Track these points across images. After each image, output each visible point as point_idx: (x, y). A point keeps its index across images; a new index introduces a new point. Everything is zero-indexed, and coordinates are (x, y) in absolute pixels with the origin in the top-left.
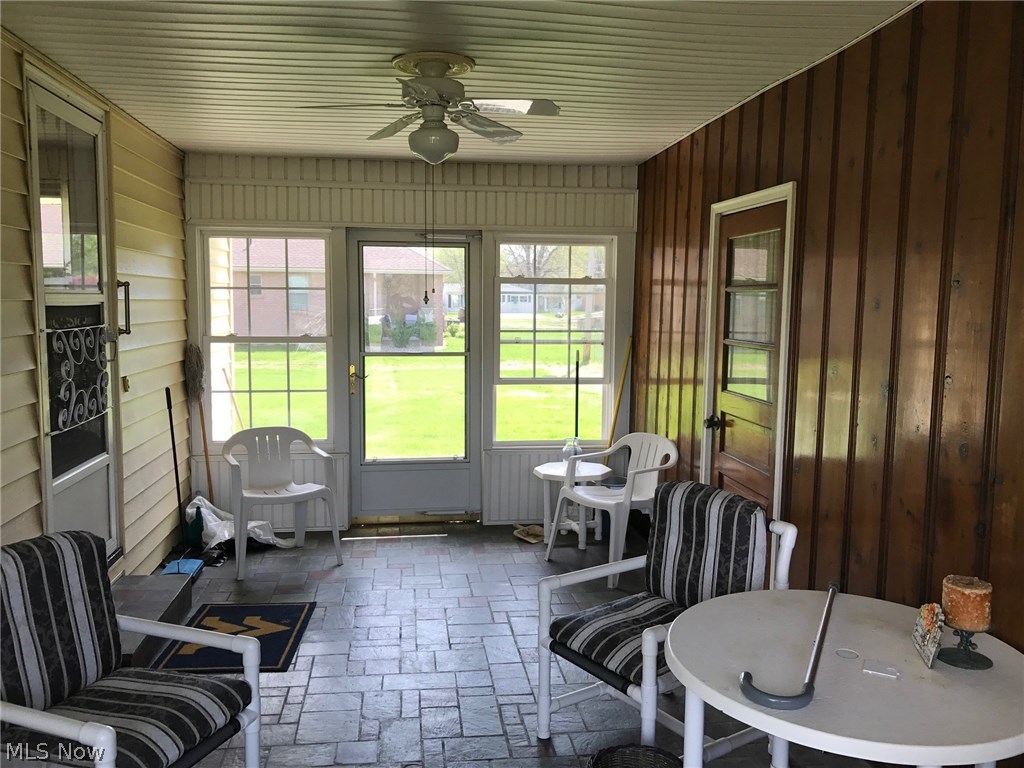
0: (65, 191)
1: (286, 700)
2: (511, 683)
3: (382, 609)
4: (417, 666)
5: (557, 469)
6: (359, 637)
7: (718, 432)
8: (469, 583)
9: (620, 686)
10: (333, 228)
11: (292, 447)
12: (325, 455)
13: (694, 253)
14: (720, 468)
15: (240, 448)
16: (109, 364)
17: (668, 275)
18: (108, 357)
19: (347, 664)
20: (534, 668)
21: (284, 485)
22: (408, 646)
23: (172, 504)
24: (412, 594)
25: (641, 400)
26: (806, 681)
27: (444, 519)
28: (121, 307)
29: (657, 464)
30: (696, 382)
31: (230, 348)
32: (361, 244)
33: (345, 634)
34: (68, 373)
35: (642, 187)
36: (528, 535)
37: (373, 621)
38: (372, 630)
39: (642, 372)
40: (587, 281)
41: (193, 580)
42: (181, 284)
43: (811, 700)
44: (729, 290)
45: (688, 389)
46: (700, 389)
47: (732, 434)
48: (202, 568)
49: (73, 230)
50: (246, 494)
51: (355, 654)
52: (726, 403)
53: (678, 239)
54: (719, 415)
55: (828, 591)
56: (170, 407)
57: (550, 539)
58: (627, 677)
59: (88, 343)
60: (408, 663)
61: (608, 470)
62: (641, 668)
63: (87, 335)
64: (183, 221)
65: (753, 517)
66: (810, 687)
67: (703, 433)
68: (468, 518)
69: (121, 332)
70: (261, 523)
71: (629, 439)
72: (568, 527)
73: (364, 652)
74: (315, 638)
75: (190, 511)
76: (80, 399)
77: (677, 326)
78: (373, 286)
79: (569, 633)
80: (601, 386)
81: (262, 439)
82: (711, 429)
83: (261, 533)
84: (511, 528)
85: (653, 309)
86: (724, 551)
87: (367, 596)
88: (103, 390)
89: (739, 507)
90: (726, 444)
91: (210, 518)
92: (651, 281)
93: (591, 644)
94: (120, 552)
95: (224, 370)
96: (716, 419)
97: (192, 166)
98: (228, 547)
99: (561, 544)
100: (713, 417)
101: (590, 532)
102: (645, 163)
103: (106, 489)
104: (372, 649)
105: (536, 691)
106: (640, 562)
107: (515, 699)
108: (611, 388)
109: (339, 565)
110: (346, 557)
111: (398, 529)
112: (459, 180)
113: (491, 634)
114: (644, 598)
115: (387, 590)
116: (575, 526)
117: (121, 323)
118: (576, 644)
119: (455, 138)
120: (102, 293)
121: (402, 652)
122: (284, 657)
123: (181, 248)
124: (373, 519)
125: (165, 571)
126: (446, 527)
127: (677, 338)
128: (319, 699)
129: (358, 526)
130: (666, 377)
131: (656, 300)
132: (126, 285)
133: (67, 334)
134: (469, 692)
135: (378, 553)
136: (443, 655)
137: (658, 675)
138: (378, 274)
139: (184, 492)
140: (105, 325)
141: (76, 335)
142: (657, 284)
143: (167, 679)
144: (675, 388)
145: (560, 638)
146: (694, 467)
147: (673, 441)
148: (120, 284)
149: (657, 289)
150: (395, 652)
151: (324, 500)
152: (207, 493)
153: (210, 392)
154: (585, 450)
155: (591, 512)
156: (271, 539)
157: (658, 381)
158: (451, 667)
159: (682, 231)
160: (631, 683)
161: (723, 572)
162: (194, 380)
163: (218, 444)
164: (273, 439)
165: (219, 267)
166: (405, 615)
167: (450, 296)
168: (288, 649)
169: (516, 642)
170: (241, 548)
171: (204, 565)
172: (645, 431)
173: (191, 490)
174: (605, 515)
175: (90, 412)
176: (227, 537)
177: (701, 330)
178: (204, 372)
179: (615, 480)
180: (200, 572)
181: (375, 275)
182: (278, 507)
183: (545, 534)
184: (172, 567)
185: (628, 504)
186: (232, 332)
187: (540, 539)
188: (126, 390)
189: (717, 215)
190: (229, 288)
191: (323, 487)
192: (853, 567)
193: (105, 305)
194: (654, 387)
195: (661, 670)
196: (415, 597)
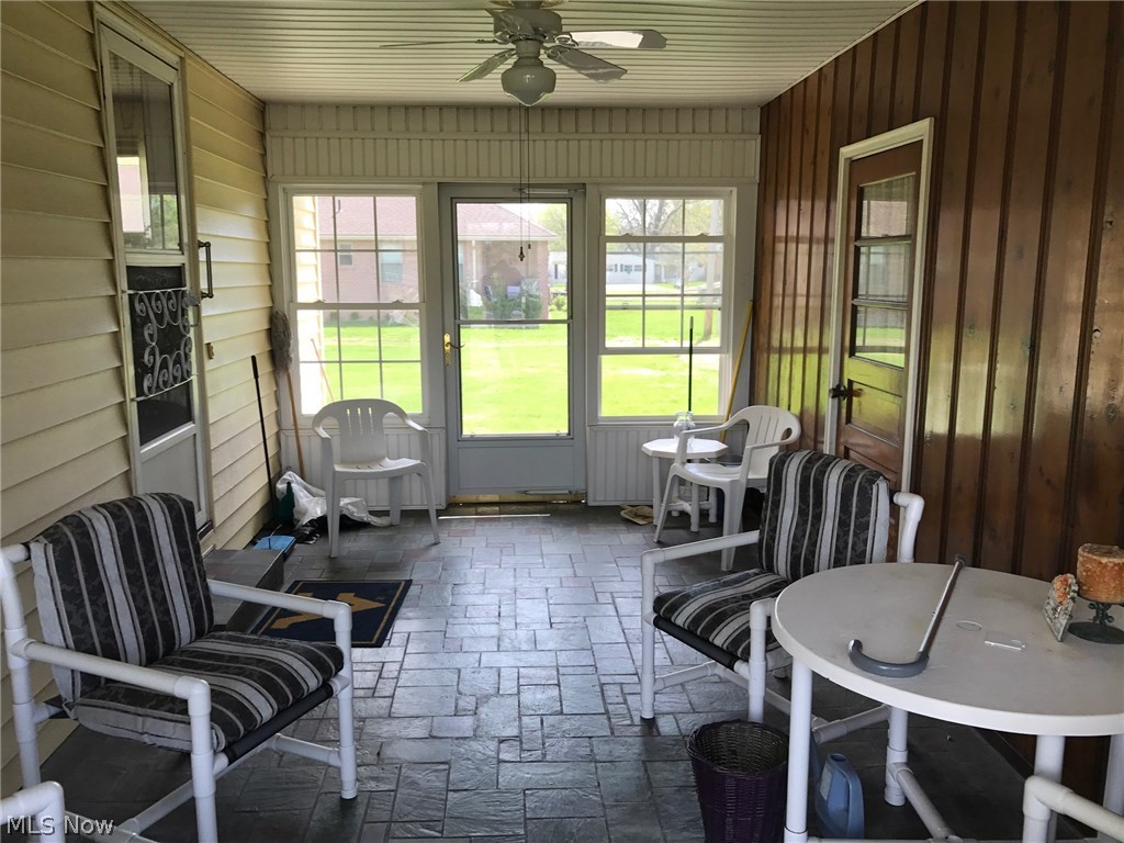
0: (142, 151)
1: (380, 674)
2: (615, 663)
3: (480, 587)
4: (516, 643)
5: (669, 446)
6: (456, 614)
7: (845, 402)
8: (573, 564)
9: (727, 662)
10: (424, 184)
11: (384, 421)
12: (420, 428)
13: (820, 205)
14: (846, 441)
15: (332, 422)
16: (192, 330)
17: (793, 231)
18: (192, 322)
19: (444, 642)
20: (637, 649)
21: (378, 460)
22: (507, 624)
23: (262, 480)
24: (512, 573)
25: (761, 371)
26: (921, 650)
27: (547, 498)
28: (203, 269)
29: (778, 439)
30: (821, 350)
31: (318, 317)
32: (454, 201)
33: (443, 612)
34: (151, 336)
35: (765, 131)
36: (636, 515)
37: (471, 599)
38: (469, 608)
39: (763, 340)
40: (703, 238)
41: (285, 556)
42: (264, 246)
43: (924, 669)
44: (858, 244)
45: (813, 359)
46: (825, 358)
47: (860, 404)
48: (293, 545)
49: (152, 190)
50: (338, 468)
51: (454, 631)
52: (855, 371)
53: (804, 190)
54: (846, 383)
55: (954, 564)
56: (256, 376)
57: (659, 521)
58: (734, 654)
59: (170, 306)
60: (507, 640)
61: (725, 446)
62: (749, 643)
63: (169, 298)
64: (265, 178)
65: (874, 487)
66: (924, 656)
67: (828, 405)
68: (571, 498)
69: (204, 296)
70: (354, 499)
71: (748, 413)
72: (680, 508)
73: (461, 630)
74: (411, 615)
75: (281, 486)
76: (164, 365)
77: (802, 289)
78: (471, 255)
79: (674, 608)
80: (717, 356)
81: (354, 412)
82: (836, 400)
83: (355, 510)
84: (617, 509)
85: (776, 267)
86: (843, 524)
87: (465, 575)
88: (187, 356)
89: (861, 476)
90: (853, 415)
91: (301, 494)
92: (774, 237)
93: (697, 619)
94: (210, 525)
95: (312, 340)
96: (842, 389)
97: (273, 117)
98: (320, 525)
99: (670, 525)
100: (839, 386)
101: (704, 514)
102: (769, 104)
103: (193, 459)
104: (469, 626)
105: (639, 671)
106: (752, 537)
107: (619, 679)
108: (729, 359)
109: (435, 544)
110: (443, 536)
111: (497, 508)
112: (560, 127)
113: (595, 614)
114: (756, 574)
115: (486, 569)
116: (687, 507)
117: (204, 286)
118: (681, 619)
119: (552, 77)
120: (183, 254)
121: (500, 630)
122: (378, 632)
123: (263, 206)
124: (472, 498)
125: (256, 547)
126: (548, 507)
127: (801, 301)
128: (415, 675)
129: (456, 505)
130: (789, 345)
131: (780, 260)
132: (207, 245)
133: (149, 296)
134: (570, 670)
135: (477, 533)
136: (544, 634)
137: (766, 651)
138: (477, 242)
139: (274, 468)
140: (187, 288)
141: (158, 298)
142: (780, 241)
143: (259, 643)
144: (799, 358)
145: (664, 614)
146: (817, 441)
147: (795, 415)
148: (201, 245)
149: (780, 247)
150: (493, 630)
151: (419, 475)
152: (298, 470)
153: (298, 362)
154: (698, 426)
155: (704, 490)
156: (366, 517)
157: (781, 350)
158: (551, 645)
159: (807, 180)
160: (738, 658)
161: (841, 546)
162: (281, 349)
163: (308, 417)
164: (365, 412)
165: (304, 229)
166: (505, 594)
167: (556, 266)
168: (382, 625)
169: (621, 623)
170: (333, 526)
171: (296, 542)
172: (766, 404)
173: (281, 465)
174: (720, 493)
175: (175, 378)
176: (319, 514)
177: (827, 291)
178: (292, 342)
179: (730, 457)
180: (291, 549)
181: (474, 242)
182: (371, 483)
183: (655, 515)
184: (263, 543)
185: (744, 481)
186: (321, 299)
187: (650, 520)
188: (210, 358)
189: (846, 159)
190: (315, 251)
191: (419, 462)
192: (987, 542)
193: (187, 267)
194: (776, 356)
195: (771, 646)
196: (515, 577)
